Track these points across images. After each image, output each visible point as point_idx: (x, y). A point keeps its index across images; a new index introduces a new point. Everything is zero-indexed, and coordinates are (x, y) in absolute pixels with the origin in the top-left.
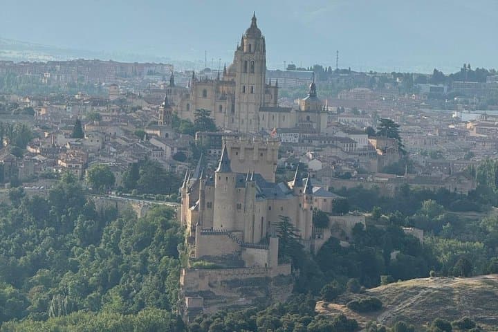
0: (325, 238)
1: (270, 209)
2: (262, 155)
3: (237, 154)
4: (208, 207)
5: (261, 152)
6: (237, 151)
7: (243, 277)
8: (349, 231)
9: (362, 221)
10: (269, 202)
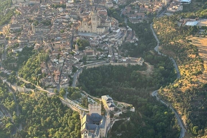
0: (113, 123)
2: (98, 109)
8: (118, 116)
9: (121, 113)
10: (100, 129)
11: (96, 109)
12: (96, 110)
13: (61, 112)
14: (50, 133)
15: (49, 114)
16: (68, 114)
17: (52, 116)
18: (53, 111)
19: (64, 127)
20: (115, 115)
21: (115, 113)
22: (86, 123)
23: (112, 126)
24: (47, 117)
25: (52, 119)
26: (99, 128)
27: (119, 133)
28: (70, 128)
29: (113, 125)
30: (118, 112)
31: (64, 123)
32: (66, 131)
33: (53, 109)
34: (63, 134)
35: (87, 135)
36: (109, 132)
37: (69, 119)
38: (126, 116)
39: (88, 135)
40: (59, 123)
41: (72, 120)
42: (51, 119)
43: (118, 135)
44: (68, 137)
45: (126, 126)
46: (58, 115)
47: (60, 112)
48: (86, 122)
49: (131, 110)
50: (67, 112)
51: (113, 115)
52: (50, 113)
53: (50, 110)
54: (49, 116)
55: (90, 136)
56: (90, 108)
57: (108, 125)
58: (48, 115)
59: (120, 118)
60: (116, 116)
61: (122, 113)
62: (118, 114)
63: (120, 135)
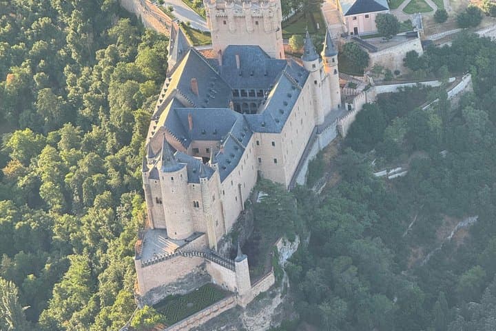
0: (356, 107)
1: (258, 144)
2: (257, 23)
3: (225, 23)
4: (157, 202)
5: (255, 20)
6: (224, 19)
7: (202, 322)
8: (398, 64)
9: (416, 46)
10: (256, 136)
11: (248, 18)
12: (249, 28)
13: (83, 36)
14: (12, 155)
15: (21, 46)
16: (113, 50)
17: (35, 60)
18: (46, 33)
19: (87, 124)
20: (375, 57)
21: (375, 50)
22: (176, 100)
23: (346, 121)
24: (9, 65)
25: (35, 77)
26: (249, 130)
27: (389, 163)
28: (113, 129)
29: (358, 116)
30: (401, 43)
31: (88, 98)
32: (90, 146)
33: (46, 20)
34: (74, 161)
35: (159, 166)
36: (327, 157)
37: (115, 78)
38: (445, 68)
39: (164, 164)
40: (65, 98)
41: (128, 83)
42: (27, 79)
43: (378, 174)
44: (95, 177)
45: (436, 121)
46: (69, 54)
47: (77, 35)
48: (179, 96)
49: (481, 33)
50: (113, 40)
51: (365, 59)
52: (29, 46)
53: (28, 26)
54: (19, 59)
55: (174, 174)
56: (215, 13)
57: (326, 117)
58: (17, 52)
59: (408, 78)
60: (384, 62)
61: (419, 49)
62: (395, 53)
63: (396, 173)
